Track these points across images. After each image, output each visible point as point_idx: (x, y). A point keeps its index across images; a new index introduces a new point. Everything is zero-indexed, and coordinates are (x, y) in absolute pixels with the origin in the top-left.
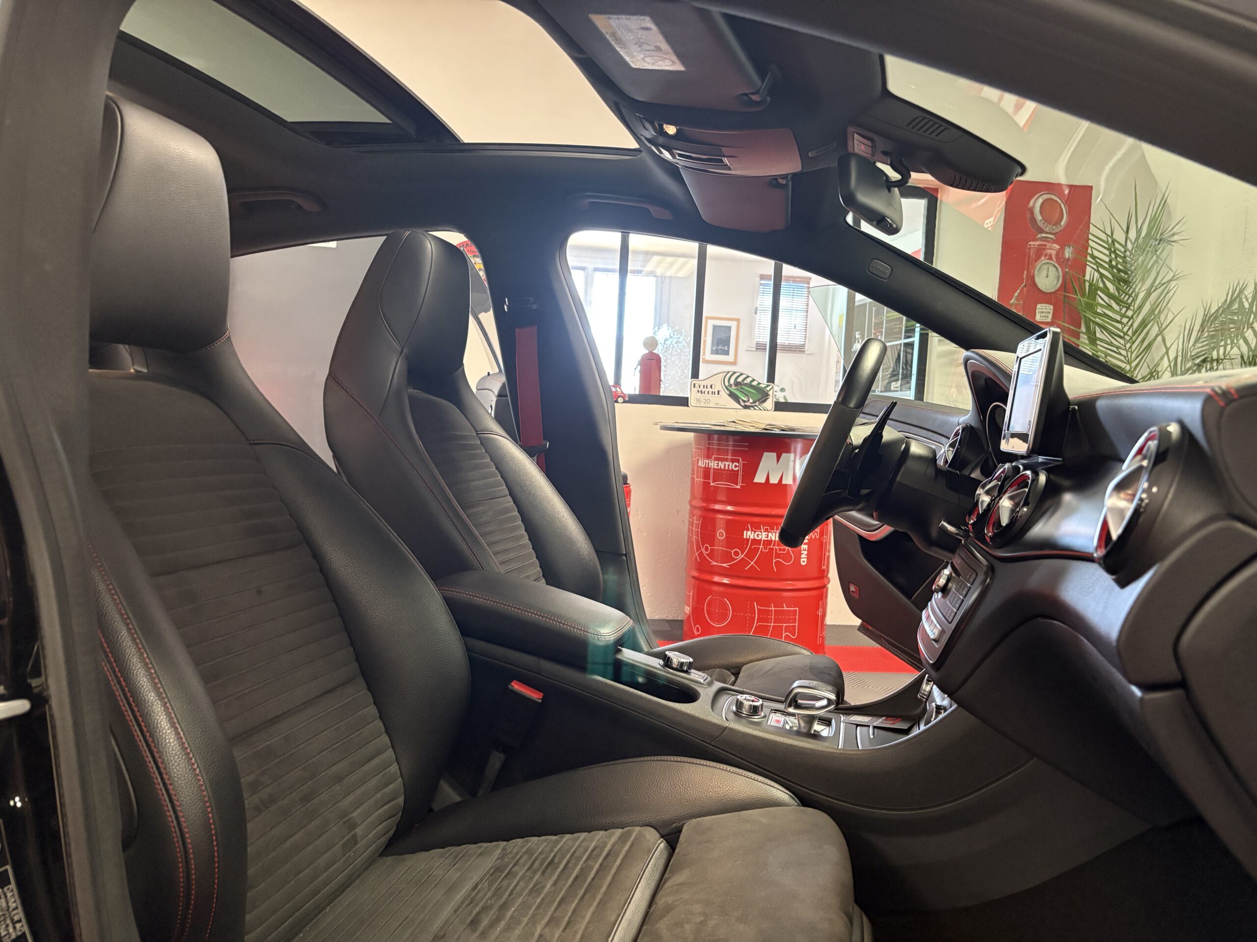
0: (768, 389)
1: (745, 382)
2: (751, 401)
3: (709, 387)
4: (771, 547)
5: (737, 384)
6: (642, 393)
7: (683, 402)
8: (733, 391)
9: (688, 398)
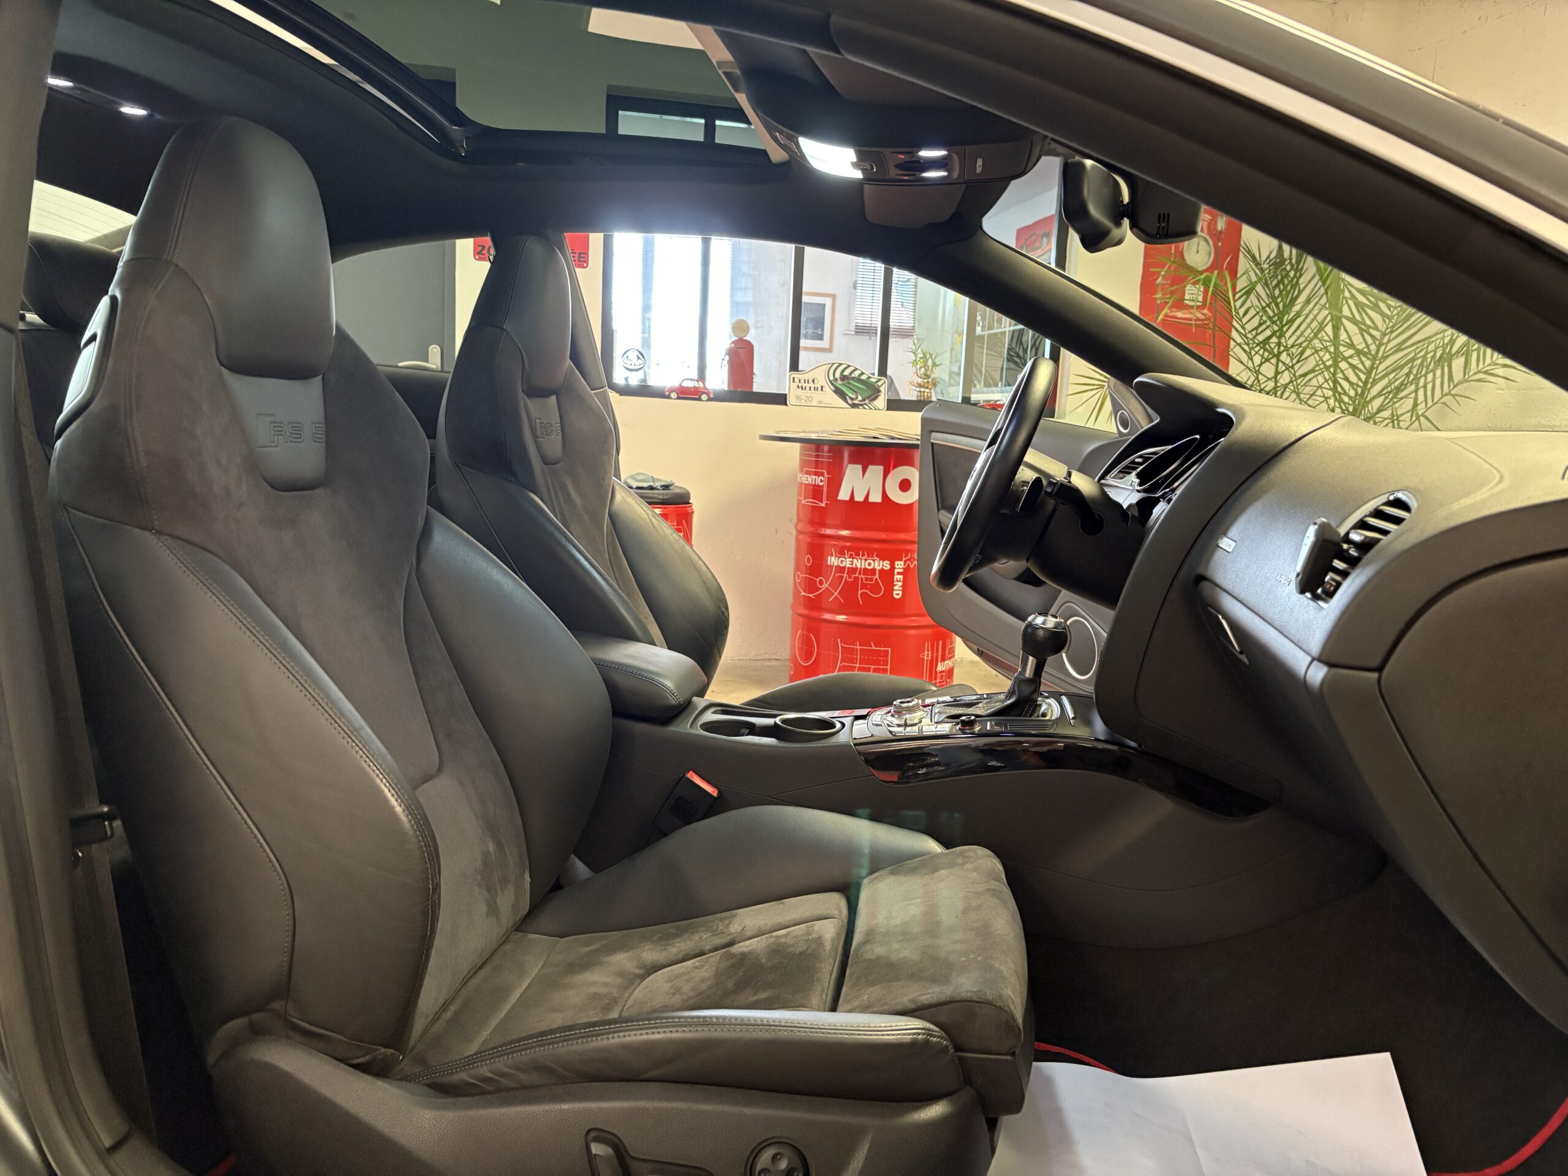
0: (879, 384)
1: (853, 375)
2: (860, 398)
3: (811, 381)
4: (857, 575)
5: (844, 378)
6: (732, 389)
7: (780, 399)
8: (839, 386)
9: (786, 395)
